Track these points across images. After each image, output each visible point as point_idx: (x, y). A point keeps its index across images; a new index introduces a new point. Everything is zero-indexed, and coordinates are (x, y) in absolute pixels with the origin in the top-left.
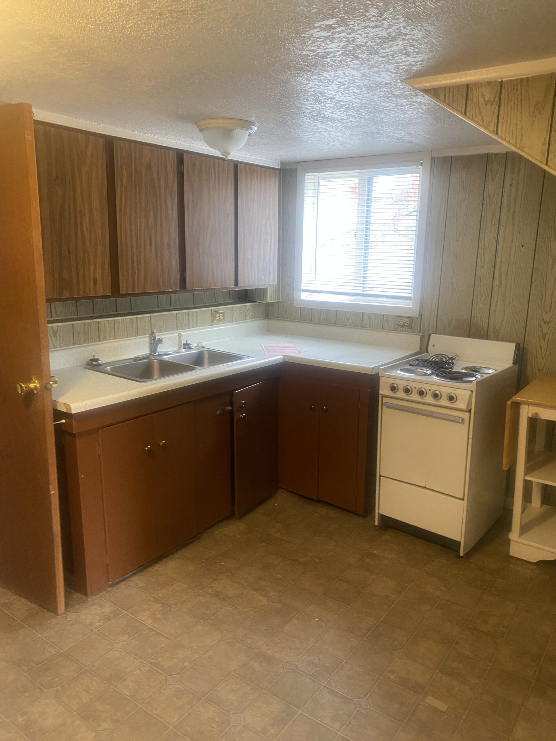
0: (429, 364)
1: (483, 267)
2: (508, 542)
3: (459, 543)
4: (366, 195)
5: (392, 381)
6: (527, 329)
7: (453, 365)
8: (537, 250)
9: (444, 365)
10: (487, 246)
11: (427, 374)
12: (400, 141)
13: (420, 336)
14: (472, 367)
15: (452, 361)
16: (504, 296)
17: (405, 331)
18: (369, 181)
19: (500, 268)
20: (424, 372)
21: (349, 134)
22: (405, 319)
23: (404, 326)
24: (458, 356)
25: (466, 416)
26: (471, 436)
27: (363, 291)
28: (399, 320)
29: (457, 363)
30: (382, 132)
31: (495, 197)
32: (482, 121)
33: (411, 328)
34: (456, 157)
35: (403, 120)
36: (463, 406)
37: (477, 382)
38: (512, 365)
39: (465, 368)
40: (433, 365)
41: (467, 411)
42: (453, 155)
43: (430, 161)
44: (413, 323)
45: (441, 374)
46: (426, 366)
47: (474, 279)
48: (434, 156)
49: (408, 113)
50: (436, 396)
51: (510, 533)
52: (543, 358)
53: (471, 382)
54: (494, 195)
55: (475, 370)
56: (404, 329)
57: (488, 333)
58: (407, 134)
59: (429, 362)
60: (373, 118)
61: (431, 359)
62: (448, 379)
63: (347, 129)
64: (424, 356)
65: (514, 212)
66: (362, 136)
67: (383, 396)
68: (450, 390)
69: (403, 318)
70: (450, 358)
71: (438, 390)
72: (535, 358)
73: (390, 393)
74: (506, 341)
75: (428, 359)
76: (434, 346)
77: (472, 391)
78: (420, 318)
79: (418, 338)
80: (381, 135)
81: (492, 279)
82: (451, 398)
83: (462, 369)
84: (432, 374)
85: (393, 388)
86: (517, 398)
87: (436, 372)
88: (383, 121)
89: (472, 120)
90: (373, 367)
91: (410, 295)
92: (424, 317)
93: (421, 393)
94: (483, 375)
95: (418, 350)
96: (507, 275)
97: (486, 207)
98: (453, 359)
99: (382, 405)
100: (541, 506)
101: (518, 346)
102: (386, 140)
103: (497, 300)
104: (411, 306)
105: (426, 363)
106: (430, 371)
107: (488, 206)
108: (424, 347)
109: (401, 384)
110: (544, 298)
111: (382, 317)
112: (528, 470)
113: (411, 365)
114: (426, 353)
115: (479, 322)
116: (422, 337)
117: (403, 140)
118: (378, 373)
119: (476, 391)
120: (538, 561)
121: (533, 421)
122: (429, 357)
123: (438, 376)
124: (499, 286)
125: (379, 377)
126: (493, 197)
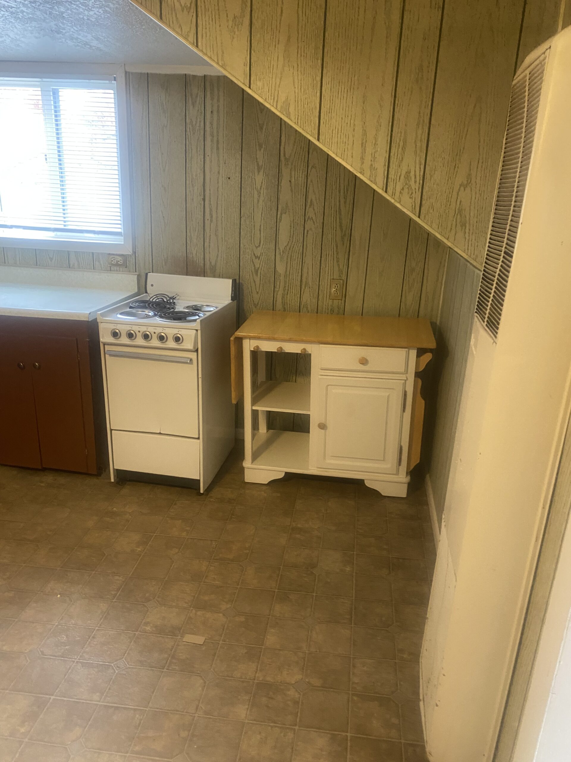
0: (150, 305)
1: (193, 199)
2: (242, 470)
3: (199, 481)
4: (53, 111)
5: (112, 327)
6: (241, 265)
7: (174, 305)
8: (243, 182)
9: (166, 306)
10: (195, 177)
11: (149, 315)
12: (87, 46)
13: (136, 276)
14: (193, 305)
15: (173, 301)
16: (216, 231)
17: (120, 271)
18: (54, 93)
19: (210, 201)
20: (146, 314)
21: (22, 28)
22: (118, 257)
23: (117, 265)
24: (178, 295)
25: (193, 356)
26: (200, 376)
27: (65, 226)
28: (112, 258)
29: (179, 303)
30: (64, 31)
31: (198, 125)
32: (180, 29)
33: (126, 267)
34: (152, 74)
35: (88, 19)
36: (190, 346)
37: (201, 321)
38: (230, 301)
39: (188, 307)
40: (154, 306)
41: (194, 350)
42: (149, 72)
43: (124, 75)
44: (127, 262)
45: (164, 315)
46: (147, 308)
47: (185, 213)
48: (128, 71)
49: (93, 11)
50: (161, 338)
51: (244, 461)
52: (258, 293)
53: (195, 320)
54: (196, 122)
55: (197, 309)
56: (118, 268)
57: (205, 270)
58: (95, 38)
59: (150, 303)
60: (50, 10)
61: (151, 300)
62: (171, 320)
63: (18, 21)
64: (143, 297)
65: (218, 141)
66: (39, 33)
67: (104, 344)
68: (175, 331)
69: (116, 257)
70: (171, 298)
71: (163, 332)
72: (251, 293)
73: (112, 340)
74: (222, 278)
75: (148, 300)
76: (152, 285)
77: (197, 330)
78: (134, 255)
79: (135, 278)
80: (63, 35)
81: (202, 213)
82: (177, 339)
83: (184, 308)
84: (155, 315)
85: (115, 334)
86: (239, 334)
87: (159, 314)
88: (63, 17)
89: (169, 26)
90: (89, 312)
91: (119, 230)
92: (138, 255)
93: (146, 337)
94: (205, 313)
95: (136, 290)
96: (217, 209)
97: (189, 134)
98: (174, 299)
99: (105, 354)
100: (267, 431)
101: (234, 282)
102: (70, 43)
103: (210, 235)
104: (123, 243)
105: (146, 304)
106: (152, 313)
107: (192, 134)
108: (143, 287)
109: (123, 329)
110: (253, 233)
111: (91, 255)
112: (255, 401)
113: (131, 307)
114: (145, 294)
115: (195, 259)
116: (139, 277)
117: (91, 46)
118: (96, 319)
119: (201, 330)
120: (269, 482)
121: (255, 354)
122: (149, 298)
123: (161, 317)
124: (210, 220)
125: (98, 323)
126: (196, 124)
